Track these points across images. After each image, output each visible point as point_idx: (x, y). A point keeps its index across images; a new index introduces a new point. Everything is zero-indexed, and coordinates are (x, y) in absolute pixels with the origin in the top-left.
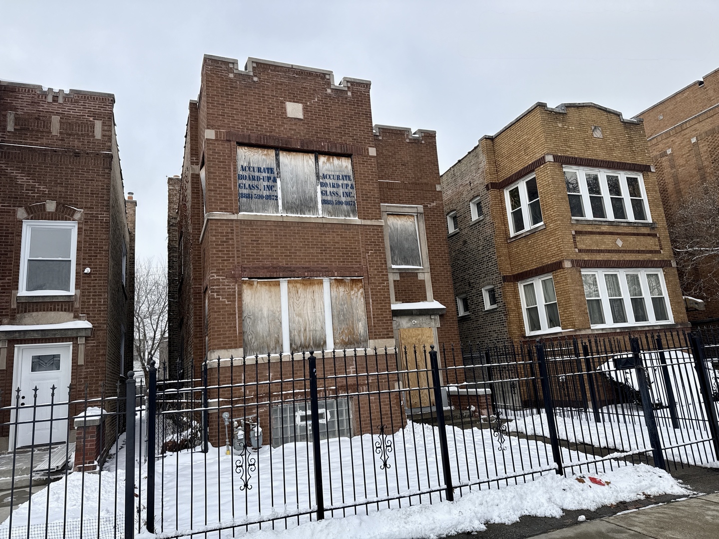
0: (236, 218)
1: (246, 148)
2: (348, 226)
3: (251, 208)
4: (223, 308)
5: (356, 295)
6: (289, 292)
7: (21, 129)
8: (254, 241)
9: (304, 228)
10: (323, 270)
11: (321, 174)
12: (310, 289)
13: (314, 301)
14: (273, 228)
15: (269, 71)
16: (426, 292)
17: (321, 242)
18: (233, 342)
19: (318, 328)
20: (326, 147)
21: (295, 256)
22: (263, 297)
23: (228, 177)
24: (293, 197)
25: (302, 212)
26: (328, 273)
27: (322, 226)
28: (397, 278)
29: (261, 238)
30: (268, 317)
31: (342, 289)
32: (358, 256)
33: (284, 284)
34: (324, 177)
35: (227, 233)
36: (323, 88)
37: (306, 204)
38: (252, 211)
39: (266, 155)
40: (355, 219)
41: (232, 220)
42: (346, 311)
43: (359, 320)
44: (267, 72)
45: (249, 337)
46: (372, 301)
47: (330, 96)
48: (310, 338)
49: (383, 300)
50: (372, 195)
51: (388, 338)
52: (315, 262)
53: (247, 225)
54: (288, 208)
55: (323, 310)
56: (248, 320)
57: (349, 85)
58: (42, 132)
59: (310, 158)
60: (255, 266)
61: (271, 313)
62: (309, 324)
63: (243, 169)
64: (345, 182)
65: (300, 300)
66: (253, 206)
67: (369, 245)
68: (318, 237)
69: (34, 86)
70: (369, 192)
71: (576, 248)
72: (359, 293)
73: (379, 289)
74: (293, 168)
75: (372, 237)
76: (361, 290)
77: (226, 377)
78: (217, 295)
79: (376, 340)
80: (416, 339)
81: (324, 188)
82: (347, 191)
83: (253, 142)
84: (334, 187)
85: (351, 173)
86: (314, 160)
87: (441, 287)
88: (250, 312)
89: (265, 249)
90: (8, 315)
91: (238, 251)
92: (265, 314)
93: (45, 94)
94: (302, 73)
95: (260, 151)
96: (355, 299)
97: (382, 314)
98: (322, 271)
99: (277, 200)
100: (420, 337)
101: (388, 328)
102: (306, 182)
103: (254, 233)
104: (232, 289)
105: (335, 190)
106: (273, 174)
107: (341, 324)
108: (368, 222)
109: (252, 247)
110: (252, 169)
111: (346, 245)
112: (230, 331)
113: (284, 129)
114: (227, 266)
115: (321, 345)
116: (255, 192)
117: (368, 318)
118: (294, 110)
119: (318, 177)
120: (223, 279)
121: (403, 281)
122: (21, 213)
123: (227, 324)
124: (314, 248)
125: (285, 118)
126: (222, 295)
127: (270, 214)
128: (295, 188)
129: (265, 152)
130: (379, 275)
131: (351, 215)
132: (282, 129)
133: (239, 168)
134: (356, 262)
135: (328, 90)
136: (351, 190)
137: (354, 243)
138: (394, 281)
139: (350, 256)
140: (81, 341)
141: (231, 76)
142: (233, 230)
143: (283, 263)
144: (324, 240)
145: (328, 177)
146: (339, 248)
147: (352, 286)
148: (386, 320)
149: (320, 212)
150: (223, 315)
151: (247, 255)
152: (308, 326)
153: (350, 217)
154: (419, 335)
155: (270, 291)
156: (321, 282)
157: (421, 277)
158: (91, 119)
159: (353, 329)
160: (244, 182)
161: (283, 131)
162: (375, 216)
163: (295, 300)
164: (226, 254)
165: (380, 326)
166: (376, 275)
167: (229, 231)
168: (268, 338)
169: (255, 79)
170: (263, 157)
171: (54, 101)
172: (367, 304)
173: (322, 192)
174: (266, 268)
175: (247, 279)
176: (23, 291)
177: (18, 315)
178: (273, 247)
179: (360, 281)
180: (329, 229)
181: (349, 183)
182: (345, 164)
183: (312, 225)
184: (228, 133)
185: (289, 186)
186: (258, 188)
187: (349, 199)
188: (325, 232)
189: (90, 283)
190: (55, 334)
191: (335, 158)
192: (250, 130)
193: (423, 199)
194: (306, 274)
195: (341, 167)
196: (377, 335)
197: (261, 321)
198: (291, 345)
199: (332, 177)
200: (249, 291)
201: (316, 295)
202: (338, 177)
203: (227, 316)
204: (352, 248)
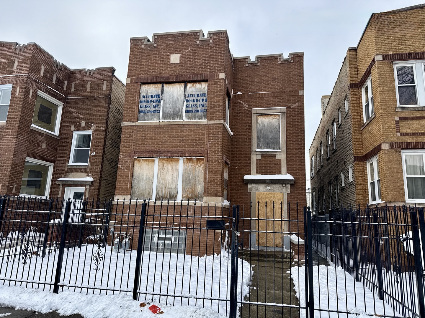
0: (135, 125)
1: (146, 85)
2: (198, 125)
3: (145, 118)
4: (123, 173)
5: (199, 168)
6: (159, 166)
7: (76, 90)
8: (143, 137)
9: (172, 128)
10: (179, 152)
11: (187, 95)
12: (171, 164)
13: (173, 171)
14: (154, 129)
15: (164, 39)
16: (281, 168)
17: (181, 136)
18: (126, 192)
19: (174, 187)
20: (191, 78)
21: (164, 145)
22: (145, 168)
23: (134, 102)
24: (169, 110)
25: (173, 118)
26: (182, 154)
27: (183, 126)
28: (260, 157)
29: (147, 135)
30: (146, 179)
31: (190, 164)
32: (203, 144)
33: (157, 160)
34: (189, 96)
35: (130, 133)
36: (194, 42)
37: (176, 114)
38: (145, 120)
39: (157, 87)
40: (204, 121)
41: (133, 126)
42: (191, 178)
43: (199, 184)
44: (163, 40)
45: (135, 190)
46: (209, 172)
47: (198, 46)
48: (168, 193)
49: (216, 172)
50: (218, 104)
51: (216, 196)
52: (176, 148)
53: (141, 128)
54: (164, 117)
55: (177, 177)
56: (136, 180)
57: (212, 35)
58: (84, 90)
59: (182, 86)
60: (142, 150)
61: (147, 177)
62: (168, 185)
63: (143, 97)
64: (202, 98)
65: (164, 170)
66: (146, 117)
67: (211, 136)
68: (179, 133)
69: (82, 69)
70: (216, 103)
71: (399, 132)
72: (201, 167)
73: (214, 165)
74: (171, 94)
75: (214, 131)
76: (203, 165)
77: (120, 210)
78: (121, 166)
79: (208, 197)
80: (269, 200)
81: (188, 103)
82: (202, 103)
83: (149, 81)
84: (194, 101)
85: (207, 92)
86: (184, 87)
87: (295, 164)
88: (137, 176)
89: (148, 141)
90: (64, 173)
91: (134, 142)
92: (145, 178)
93: (86, 72)
94: (183, 35)
95: (154, 85)
96: (198, 171)
97: (214, 181)
98: (179, 154)
99: (159, 112)
100: (272, 198)
101: (217, 190)
102: (178, 100)
103: (144, 132)
104: (129, 163)
105: (195, 103)
106: (159, 98)
107: (187, 185)
108: (212, 122)
109: (142, 140)
110: (148, 97)
111: (196, 137)
112: (125, 186)
113: (168, 71)
114: (128, 151)
115: (174, 197)
116: (148, 109)
117: (205, 182)
118: (175, 58)
119: (185, 96)
120: (125, 158)
121: (264, 160)
122: (73, 128)
123: (124, 182)
124: (176, 139)
125: (169, 64)
126: (123, 166)
127: (155, 121)
128: (171, 105)
129: (156, 86)
130: (215, 156)
131: (203, 118)
132: (167, 71)
133: (142, 96)
134: (201, 147)
135: (197, 42)
136: (205, 103)
137: (201, 136)
138: (257, 160)
139: (198, 144)
140: (88, 187)
141: (143, 46)
142: (133, 131)
143: (157, 149)
144: (183, 134)
145: (191, 96)
146: (191, 139)
147: (197, 163)
148: (216, 185)
149: (184, 118)
150: (123, 177)
151: (139, 145)
152: (167, 186)
153: (202, 119)
154: (271, 197)
155: (149, 165)
156: (178, 160)
157: (278, 157)
158: (103, 81)
159: (194, 189)
160: (143, 104)
161: (167, 72)
162: (218, 118)
163: (162, 170)
164: (128, 144)
165: (212, 188)
166: (214, 156)
167: (131, 132)
168: (145, 191)
169: (155, 45)
170: (155, 89)
171: (90, 75)
172: (205, 174)
173: (186, 106)
174: (147, 152)
175: (136, 158)
176: (71, 163)
177: (67, 174)
178: (153, 140)
179: (203, 159)
180: (186, 128)
181: (205, 98)
182: (204, 86)
183: (176, 126)
184: (137, 79)
185: (168, 104)
186: (150, 107)
187: (203, 108)
188: (184, 129)
189: (95, 160)
190: (78, 183)
191: (198, 84)
192: (149, 74)
193: (287, 102)
194: (169, 155)
195: (200, 89)
196: (209, 194)
197: (142, 181)
198: (156, 196)
199: (194, 96)
200: (138, 164)
201: (175, 168)
202: (198, 95)
203: (124, 178)
204: (200, 139)
